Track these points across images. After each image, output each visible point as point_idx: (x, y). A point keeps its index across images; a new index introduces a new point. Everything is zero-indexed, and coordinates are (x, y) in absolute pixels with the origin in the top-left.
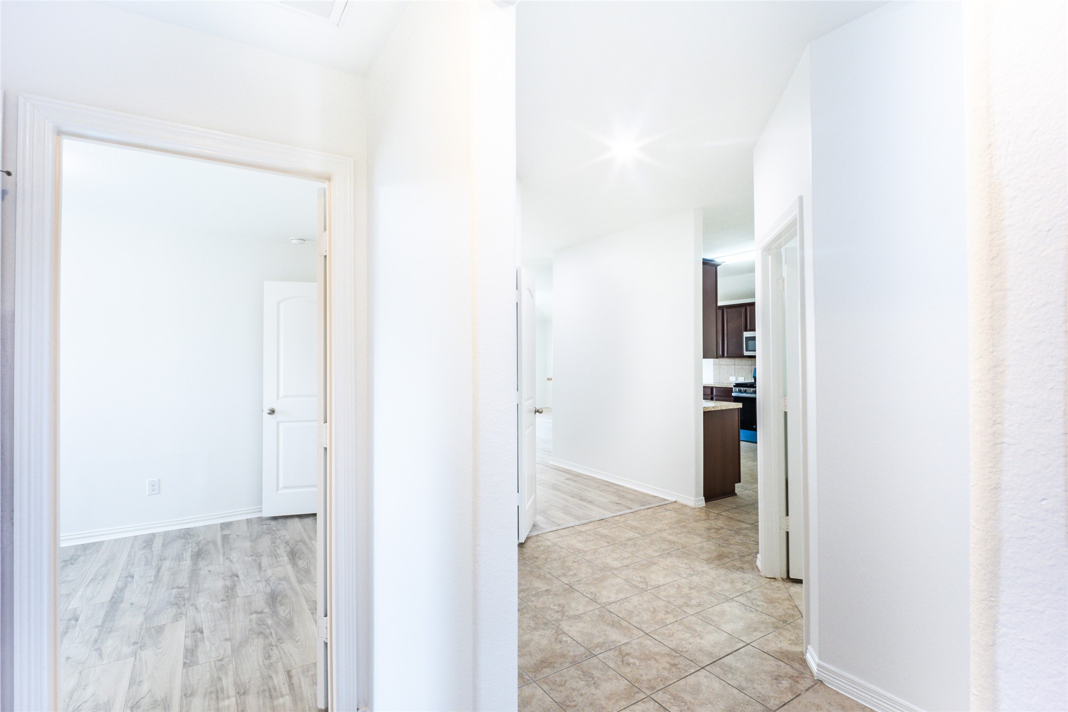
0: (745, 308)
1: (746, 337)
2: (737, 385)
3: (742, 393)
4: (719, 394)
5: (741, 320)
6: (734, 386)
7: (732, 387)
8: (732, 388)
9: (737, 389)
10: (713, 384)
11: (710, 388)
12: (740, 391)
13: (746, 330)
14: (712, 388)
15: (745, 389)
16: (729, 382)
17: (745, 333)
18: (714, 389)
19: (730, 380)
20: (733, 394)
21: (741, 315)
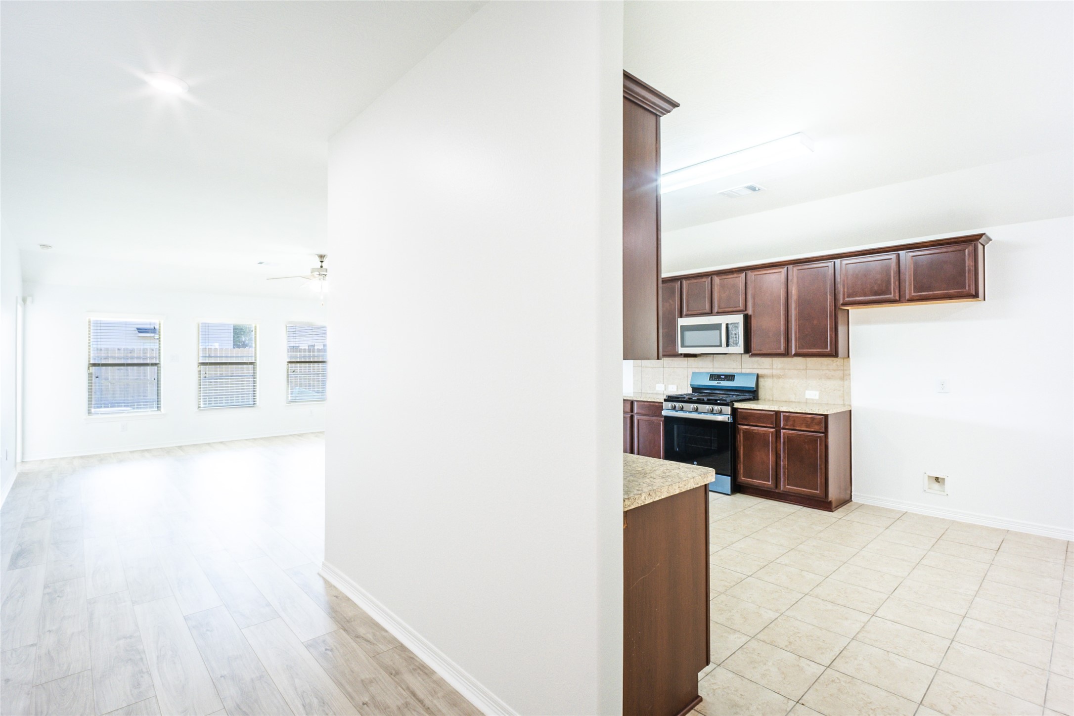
0: (679, 282)
1: (681, 326)
2: (670, 399)
3: (677, 411)
4: (643, 412)
5: (674, 301)
6: (665, 400)
7: (663, 401)
8: (663, 403)
9: (670, 405)
10: (632, 395)
11: (630, 402)
12: (674, 408)
13: (681, 317)
14: (632, 402)
15: (681, 404)
16: (655, 392)
17: (680, 320)
18: (636, 403)
19: (657, 389)
20: (664, 413)
21: (673, 293)
